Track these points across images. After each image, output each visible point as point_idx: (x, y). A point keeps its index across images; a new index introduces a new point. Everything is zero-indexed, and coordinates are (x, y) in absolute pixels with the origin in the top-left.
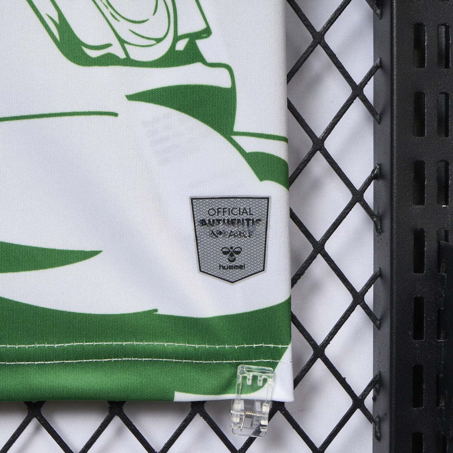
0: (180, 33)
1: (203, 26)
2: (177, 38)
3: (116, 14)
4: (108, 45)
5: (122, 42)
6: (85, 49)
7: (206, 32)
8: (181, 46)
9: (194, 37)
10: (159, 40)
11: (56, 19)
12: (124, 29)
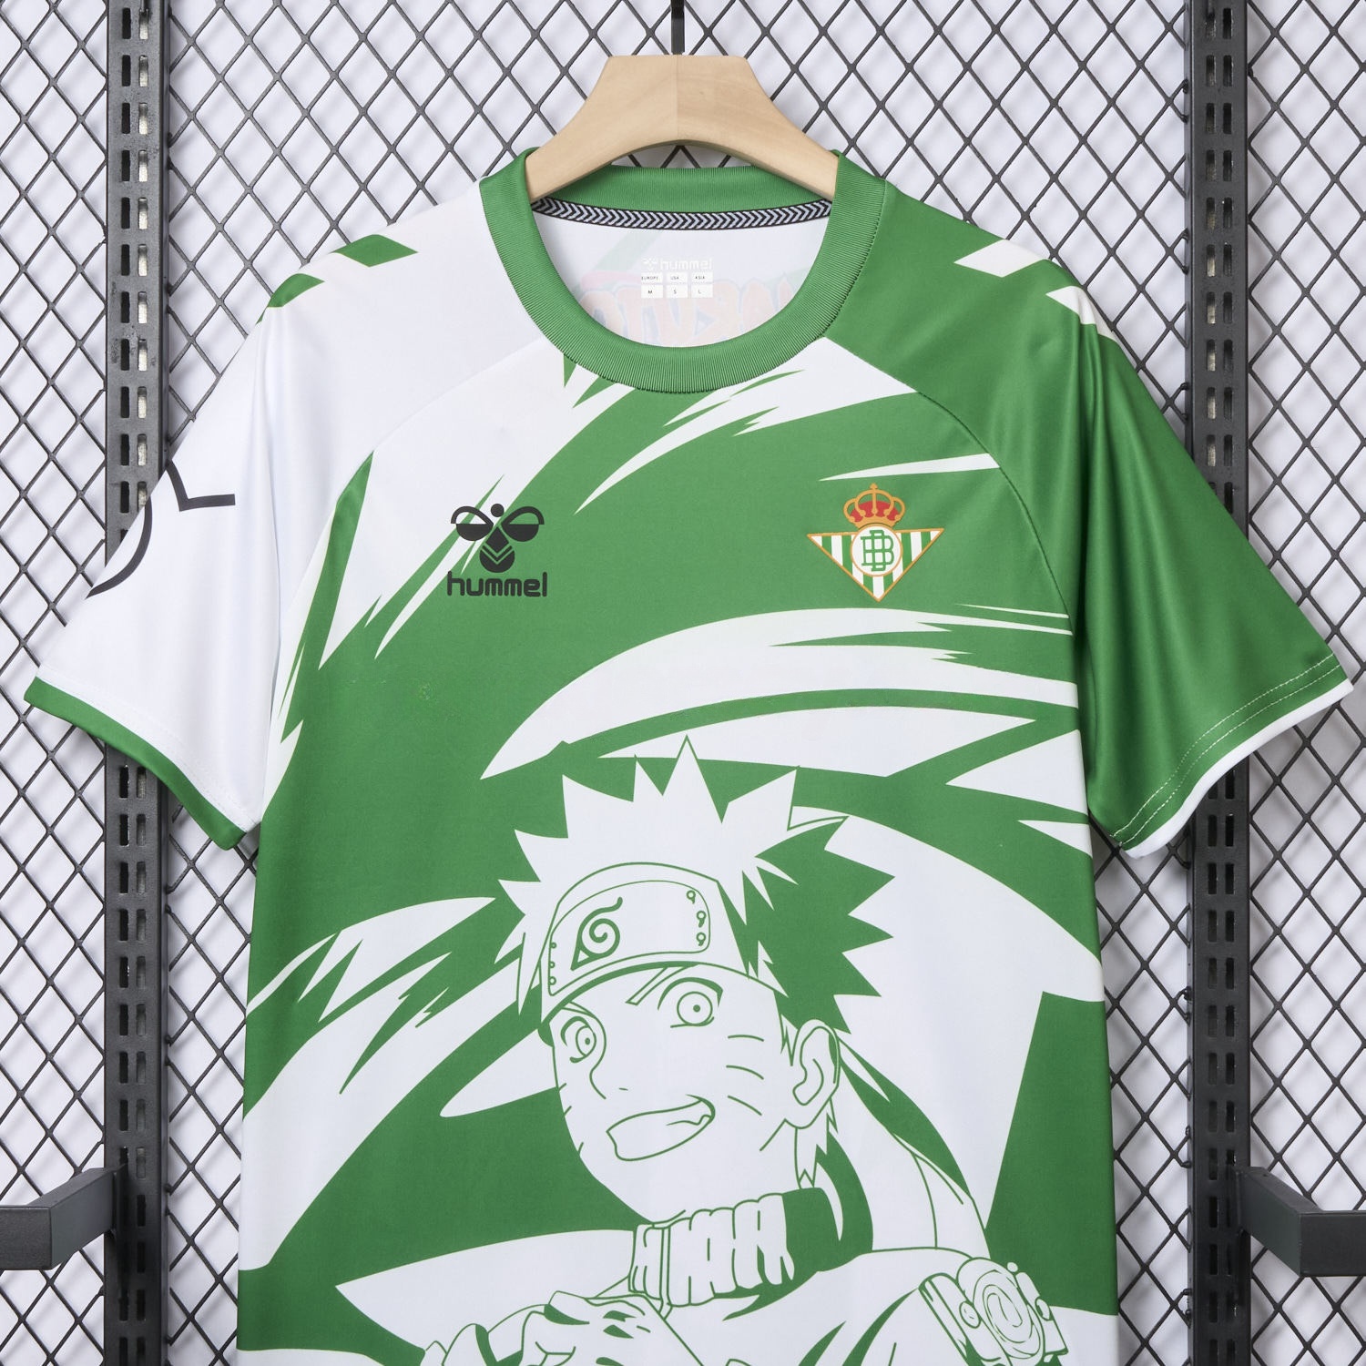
0: (1047, 1351)
1: (1064, 1347)
2: (1045, 1354)
3: (1004, 1337)
4: (999, 1358)
5: (1008, 1356)
6: (983, 1362)
7: (1065, 1351)
8: (1048, 1359)
9: (1056, 1354)
10: (1032, 1355)
11: (965, 1343)
12: (1009, 1347)
